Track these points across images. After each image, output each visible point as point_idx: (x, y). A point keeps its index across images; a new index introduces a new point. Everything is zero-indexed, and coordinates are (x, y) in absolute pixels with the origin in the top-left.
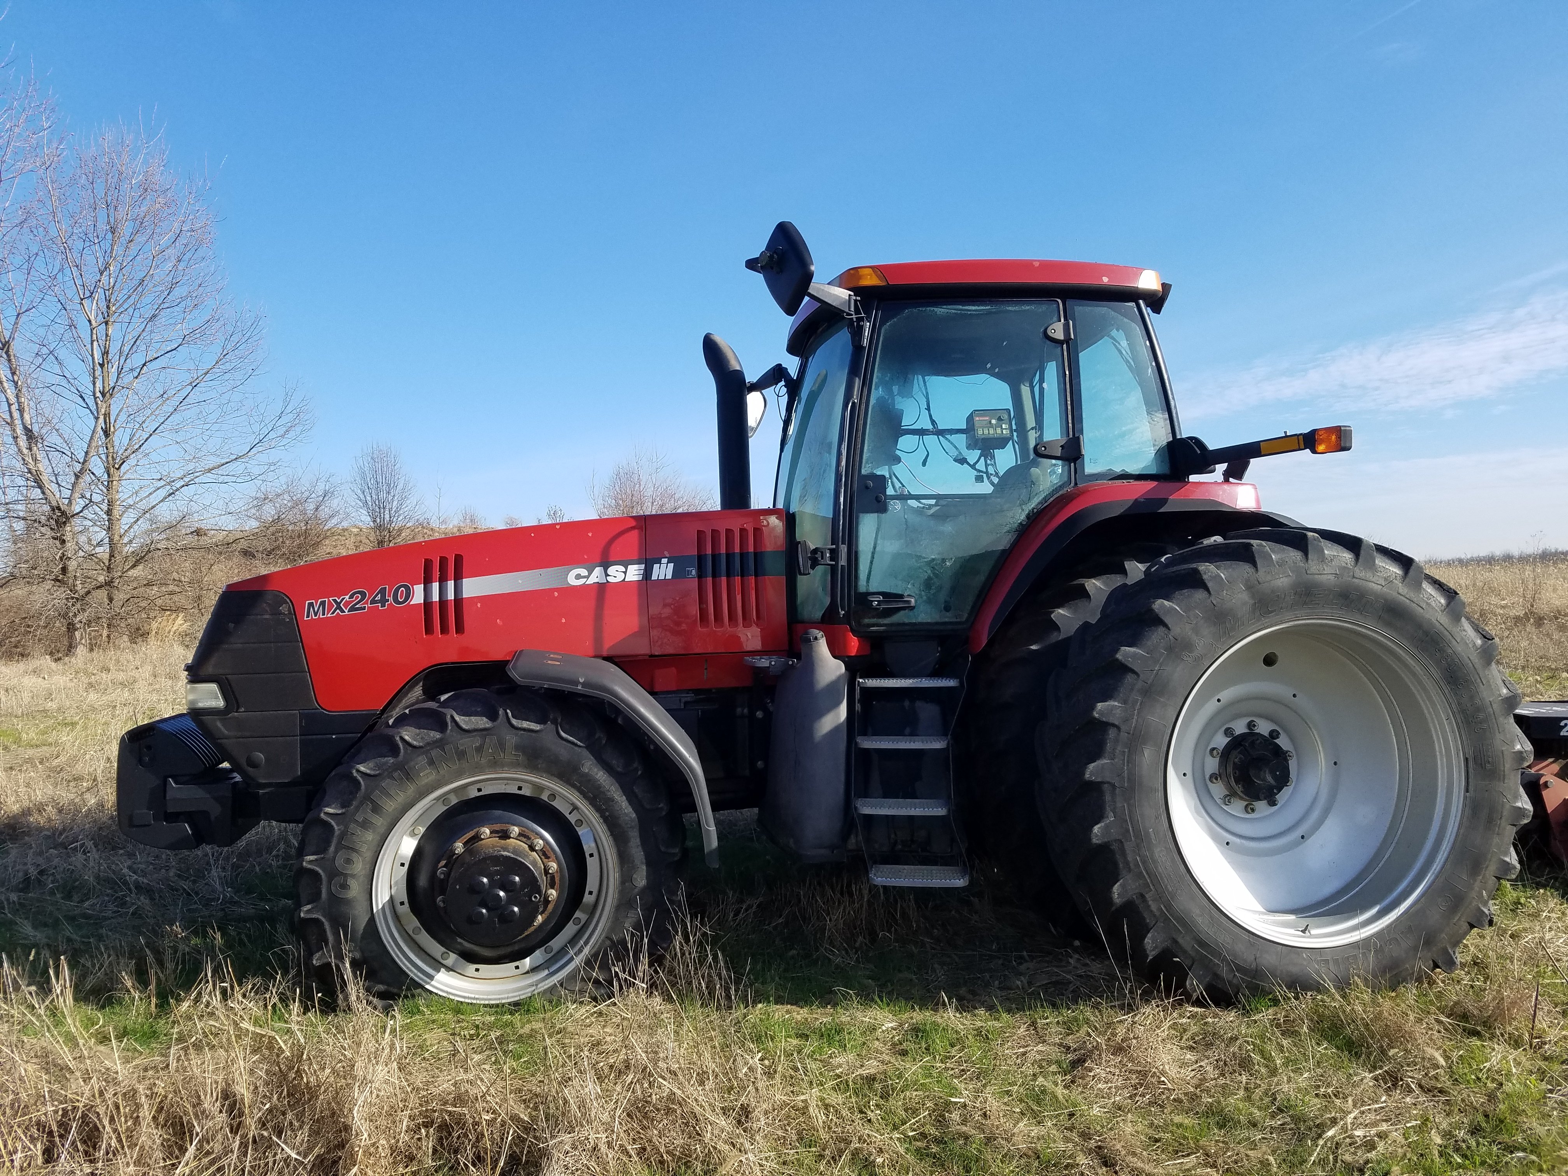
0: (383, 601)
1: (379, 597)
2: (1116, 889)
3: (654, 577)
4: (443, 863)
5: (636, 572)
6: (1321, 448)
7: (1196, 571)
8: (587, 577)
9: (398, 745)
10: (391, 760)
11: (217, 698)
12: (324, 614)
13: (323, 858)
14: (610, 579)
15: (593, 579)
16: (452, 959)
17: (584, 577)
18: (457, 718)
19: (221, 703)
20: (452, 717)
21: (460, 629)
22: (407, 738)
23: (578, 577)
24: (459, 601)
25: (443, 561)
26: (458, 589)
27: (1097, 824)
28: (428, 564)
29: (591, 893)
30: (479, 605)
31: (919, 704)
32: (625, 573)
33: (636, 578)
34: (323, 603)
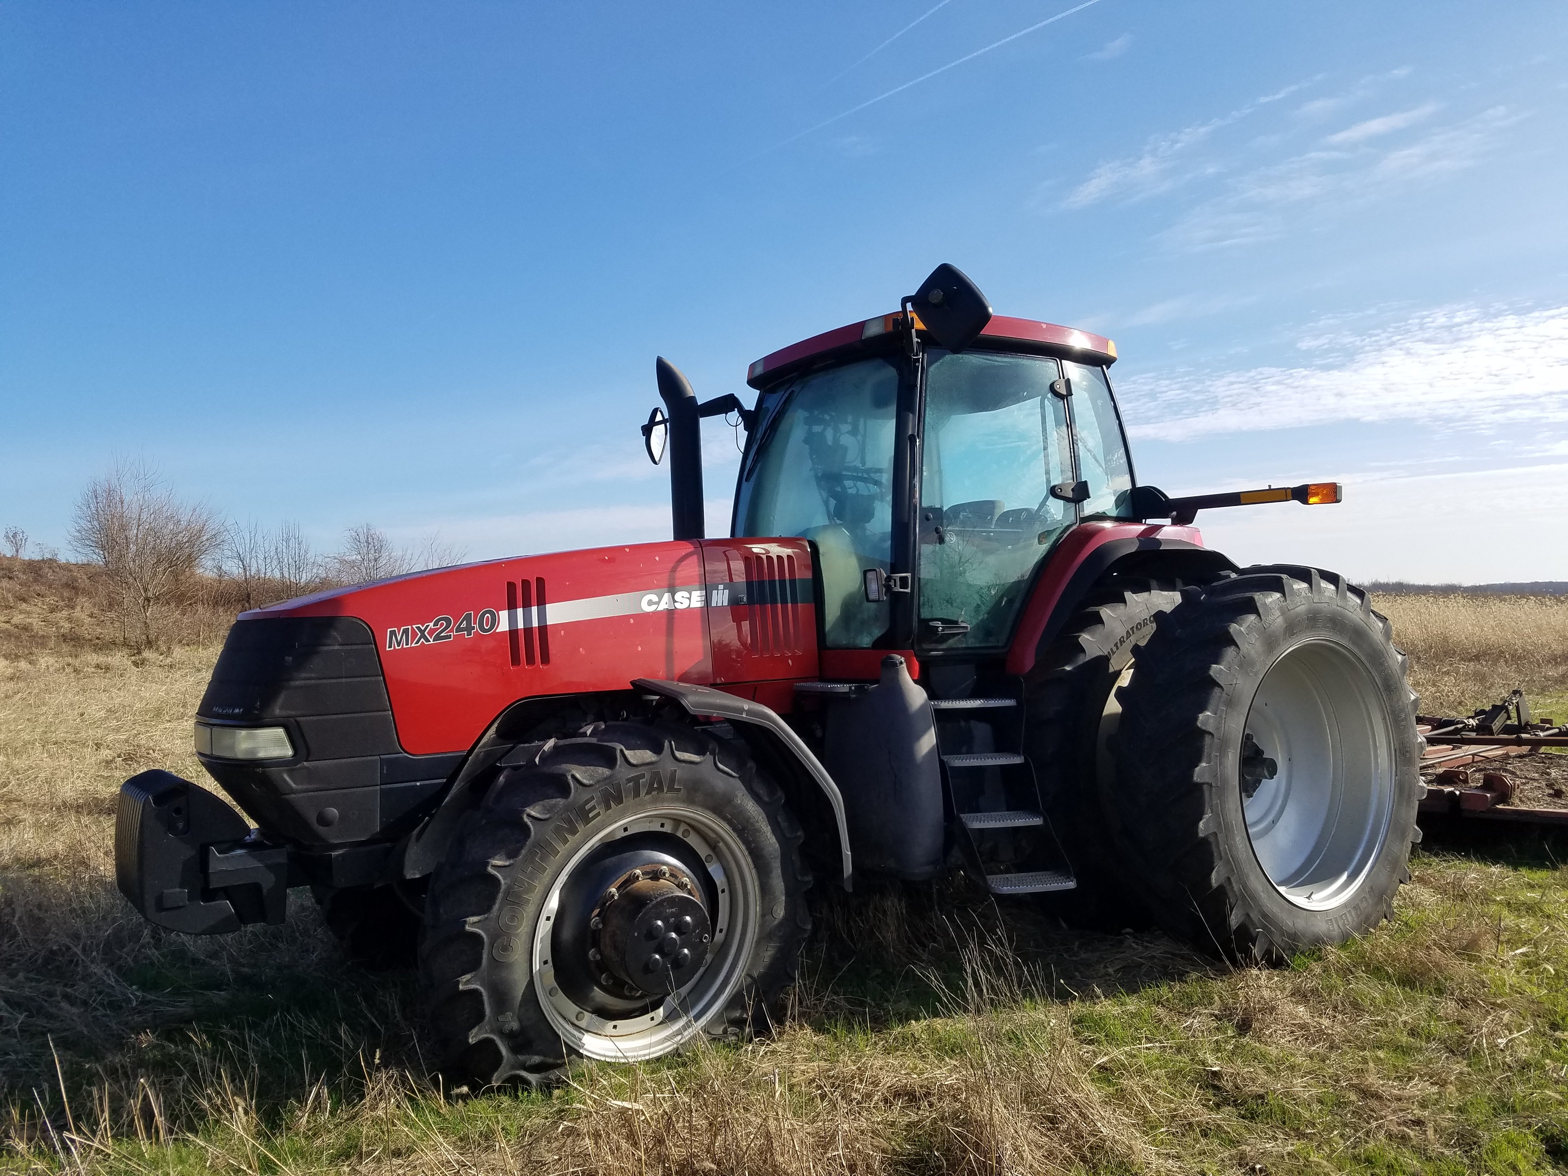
0: (469, 629)
1: (464, 625)
2: (1214, 875)
3: (714, 604)
4: (597, 911)
5: (699, 599)
6: (1312, 500)
7: (1252, 600)
8: (658, 603)
9: (569, 785)
10: (561, 801)
11: (282, 745)
12: (407, 644)
13: (487, 918)
14: (678, 606)
15: (663, 606)
16: (588, 1018)
17: (655, 603)
18: (626, 752)
19: (289, 752)
20: (621, 751)
21: (546, 659)
22: (578, 776)
23: (650, 603)
24: (543, 629)
25: (526, 583)
26: (542, 615)
27: (1201, 820)
28: (511, 586)
29: (721, 931)
30: (562, 633)
31: (973, 723)
32: (690, 599)
33: (699, 605)
34: (406, 632)
